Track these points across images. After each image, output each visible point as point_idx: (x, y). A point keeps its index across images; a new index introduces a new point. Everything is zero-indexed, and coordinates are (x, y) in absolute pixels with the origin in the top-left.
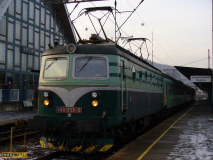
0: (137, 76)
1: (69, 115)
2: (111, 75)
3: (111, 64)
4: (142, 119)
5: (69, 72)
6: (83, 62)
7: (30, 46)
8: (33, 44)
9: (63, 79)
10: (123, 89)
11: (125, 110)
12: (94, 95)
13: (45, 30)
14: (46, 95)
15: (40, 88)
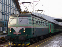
0: (38, 23)
1: (17, 35)
2: (29, 23)
3: (29, 20)
4: (41, 36)
5: (17, 22)
6: (21, 19)
7: (5, 12)
8: (6, 11)
9: (15, 24)
10: (33, 27)
11: (33, 34)
12: (24, 29)
13: (10, 6)
14: (10, 29)
15: (9, 27)
